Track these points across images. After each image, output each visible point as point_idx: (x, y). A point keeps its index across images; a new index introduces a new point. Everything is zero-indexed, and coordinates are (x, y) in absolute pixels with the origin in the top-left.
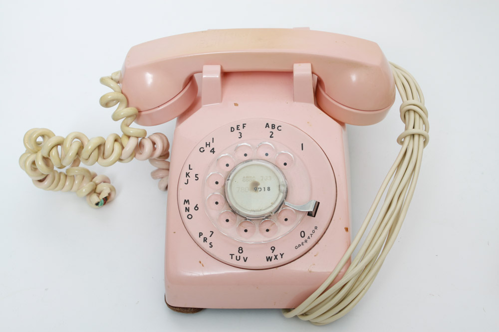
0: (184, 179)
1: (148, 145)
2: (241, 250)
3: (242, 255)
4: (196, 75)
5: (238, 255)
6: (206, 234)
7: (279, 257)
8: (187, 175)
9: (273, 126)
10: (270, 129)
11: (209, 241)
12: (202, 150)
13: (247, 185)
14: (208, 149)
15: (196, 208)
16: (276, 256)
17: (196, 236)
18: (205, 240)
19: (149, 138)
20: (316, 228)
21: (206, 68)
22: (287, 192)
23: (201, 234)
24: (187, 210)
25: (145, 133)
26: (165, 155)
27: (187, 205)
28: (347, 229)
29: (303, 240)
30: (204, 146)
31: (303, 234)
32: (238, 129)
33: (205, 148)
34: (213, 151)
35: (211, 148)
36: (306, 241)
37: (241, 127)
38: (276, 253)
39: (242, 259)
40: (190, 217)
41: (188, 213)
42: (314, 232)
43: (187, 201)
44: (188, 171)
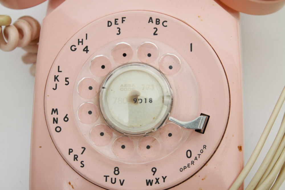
0: (52, 83)
1: (13, 33)
2: (117, 170)
3: (118, 177)
5: (114, 177)
6: (77, 151)
7: (161, 180)
8: (56, 78)
9: (158, 21)
10: (154, 25)
11: (80, 159)
12: (73, 49)
13: (128, 94)
14: (80, 48)
15: (66, 119)
16: (157, 180)
17: (65, 153)
18: (76, 158)
19: (15, 25)
20: (205, 147)
22: (172, 104)
23: (70, 151)
24: (55, 121)
25: (10, 20)
26: (35, 41)
27: (55, 115)
28: (240, 148)
29: (189, 161)
30: (76, 43)
31: (189, 154)
32: (116, 23)
33: (77, 47)
34: (86, 50)
35: (84, 46)
36: (193, 163)
37: (119, 21)
38: (157, 175)
39: (118, 182)
40: (58, 130)
41: (56, 125)
42: (202, 151)
43: (55, 111)
44: (57, 74)
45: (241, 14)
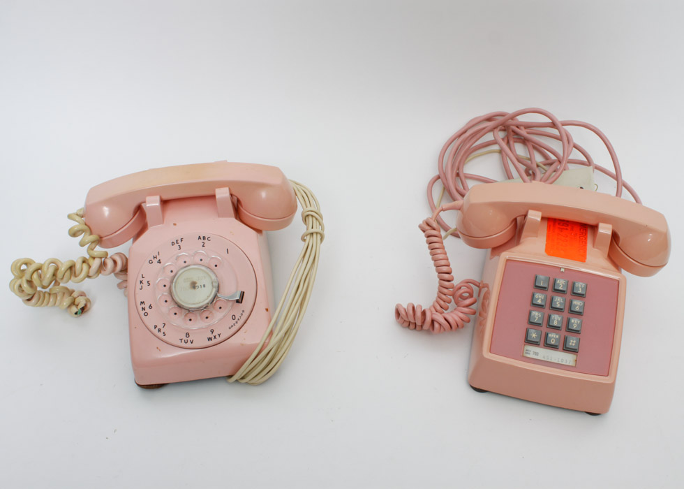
0: (139, 286)
1: (110, 264)
2: (188, 335)
3: (189, 339)
4: (143, 205)
5: (186, 339)
6: (160, 326)
7: (217, 337)
8: (141, 282)
9: (204, 238)
10: (202, 240)
11: (162, 331)
12: (151, 262)
13: (188, 284)
14: (155, 261)
15: (150, 307)
16: (215, 337)
17: (152, 328)
18: (159, 330)
19: (111, 257)
20: (243, 311)
21: (148, 199)
22: (219, 286)
23: (156, 327)
24: (143, 309)
25: (107, 254)
26: (125, 270)
27: (143, 306)
28: (267, 310)
29: (234, 321)
30: (152, 259)
31: (234, 317)
32: (177, 243)
33: (153, 260)
34: (159, 262)
35: (158, 260)
36: (237, 322)
37: (179, 241)
38: (214, 334)
39: (189, 342)
40: (146, 314)
41: (144, 312)
42: (242, 315)
43: (142, 303)
44: (142, 279)
45: (264, 232)
